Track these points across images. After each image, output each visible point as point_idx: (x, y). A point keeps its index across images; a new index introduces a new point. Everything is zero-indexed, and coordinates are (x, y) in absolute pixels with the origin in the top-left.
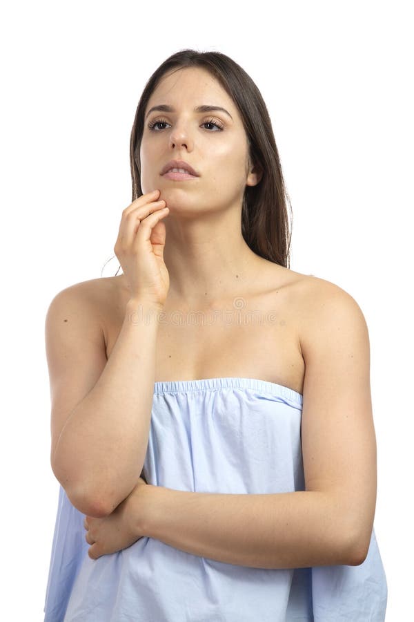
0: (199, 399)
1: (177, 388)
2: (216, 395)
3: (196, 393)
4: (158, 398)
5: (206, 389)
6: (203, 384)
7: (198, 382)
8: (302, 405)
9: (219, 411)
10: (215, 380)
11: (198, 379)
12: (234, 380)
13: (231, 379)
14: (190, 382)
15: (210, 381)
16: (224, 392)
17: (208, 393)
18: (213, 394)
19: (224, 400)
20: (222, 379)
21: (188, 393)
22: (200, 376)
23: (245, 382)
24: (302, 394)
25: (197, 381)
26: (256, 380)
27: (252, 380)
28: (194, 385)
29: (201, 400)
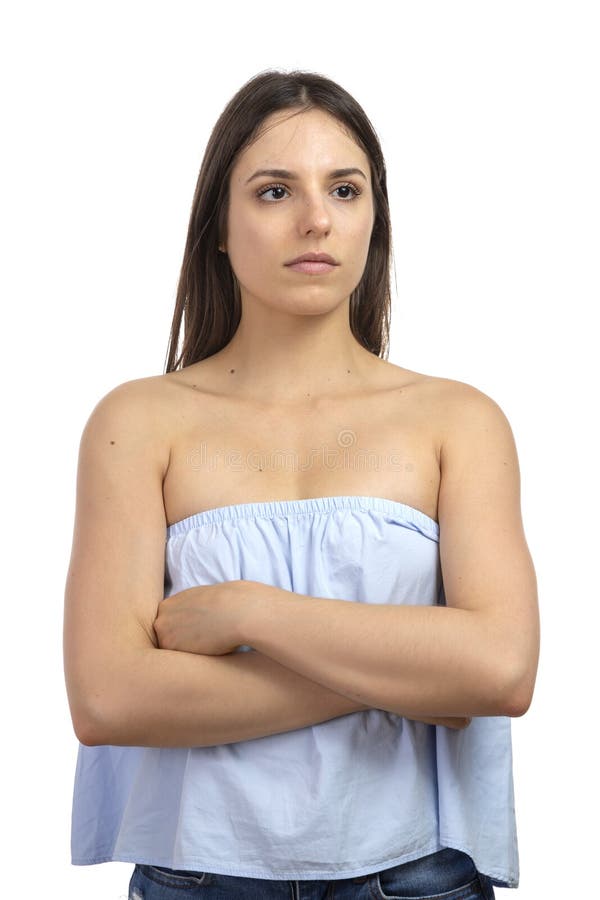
0: (304, 526)
1: (273, 511)
2: (328, 518)
3: (300, 516)
4: (247, 523)
5: (314, 511)
6: (309, 505)
7: (302, 503)
8: (439, 535)
9: (332, 540)
10: (326, 500)
11: (301, 499)
12: (353, 499)
13: (347, 498)
14: (290, 503)
15: (320, 501)
16: (340, 514)
17: (317, 516)
18: (324, 518)
19: (340, 525)
20: (335, 499)
21: (288, 517)
22: (305, 494)
23: (366, 502)
24: (437, 521)
25: (300, 501)
26: (381, 500)
27: (376, 500)
28: (296, 507)
29: (308, 526)
